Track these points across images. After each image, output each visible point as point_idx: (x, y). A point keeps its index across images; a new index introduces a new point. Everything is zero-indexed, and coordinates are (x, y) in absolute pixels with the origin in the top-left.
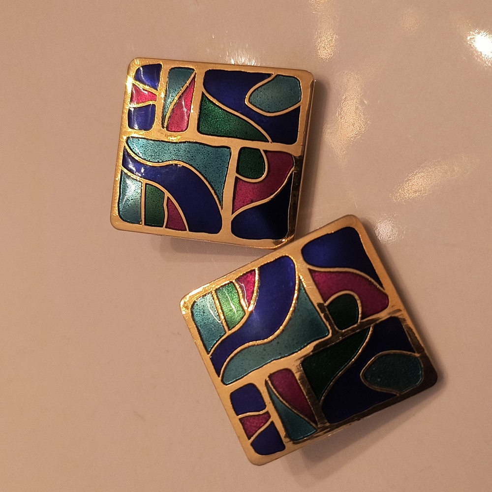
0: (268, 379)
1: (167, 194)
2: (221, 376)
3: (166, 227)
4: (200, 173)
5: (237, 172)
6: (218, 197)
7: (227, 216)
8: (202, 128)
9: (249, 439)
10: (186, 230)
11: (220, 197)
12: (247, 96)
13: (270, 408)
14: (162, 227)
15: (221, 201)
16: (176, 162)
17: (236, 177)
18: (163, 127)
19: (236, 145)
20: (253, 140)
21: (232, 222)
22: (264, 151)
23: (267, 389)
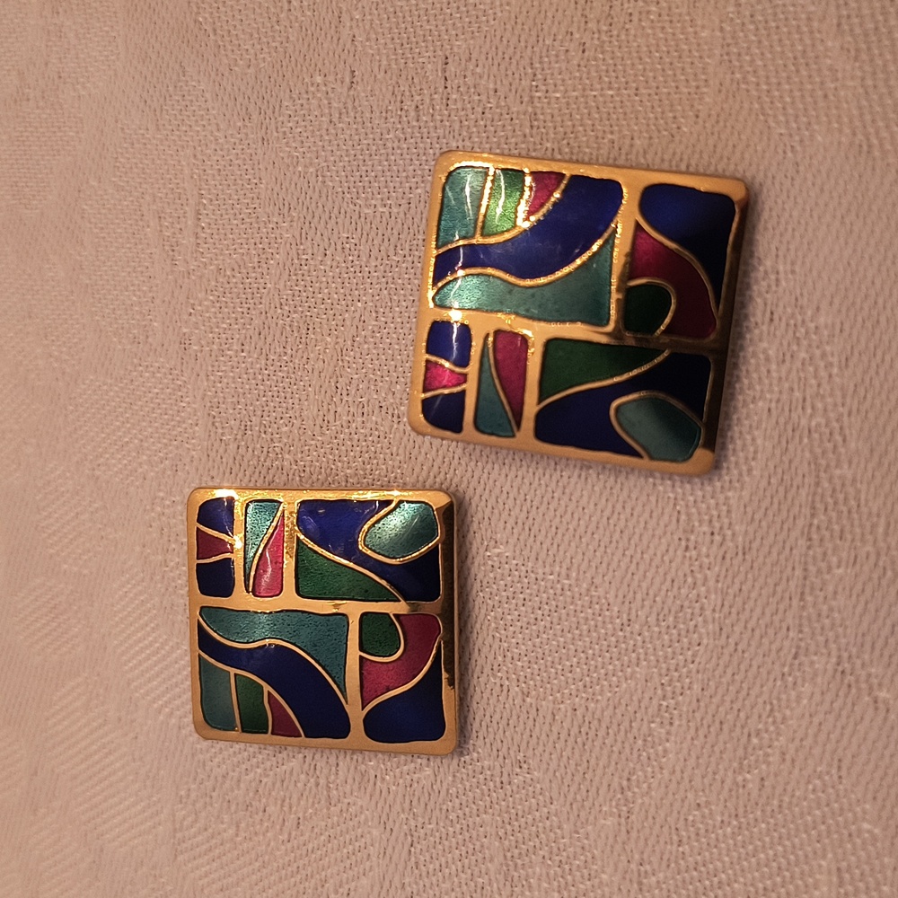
1: (267, 688)
3: (273, 733)
4: (308, 654)
5: (362, 649)
6: (338, 687)
7: (356, 713)
8: (304, 590)
10: (300, 736)
11: (342, 687)
12: (361, 536)
13: (472, 369)
14: (266, 733)
15: (343, 692)
16: (273, 641)
17: (361, 657)
18: (248, 592)
19: (354, 610)
20: (377, 601)
21: (364, 720)
22: (394, 615)
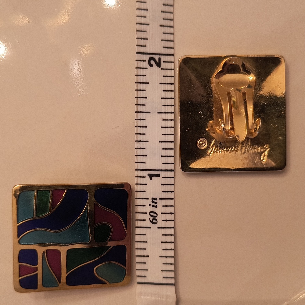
0: (45, 251)
2: (19, 238)
9: (20, 277)
13: (39, 266)
23: (43, 256)
